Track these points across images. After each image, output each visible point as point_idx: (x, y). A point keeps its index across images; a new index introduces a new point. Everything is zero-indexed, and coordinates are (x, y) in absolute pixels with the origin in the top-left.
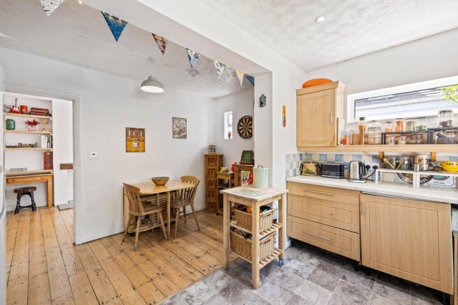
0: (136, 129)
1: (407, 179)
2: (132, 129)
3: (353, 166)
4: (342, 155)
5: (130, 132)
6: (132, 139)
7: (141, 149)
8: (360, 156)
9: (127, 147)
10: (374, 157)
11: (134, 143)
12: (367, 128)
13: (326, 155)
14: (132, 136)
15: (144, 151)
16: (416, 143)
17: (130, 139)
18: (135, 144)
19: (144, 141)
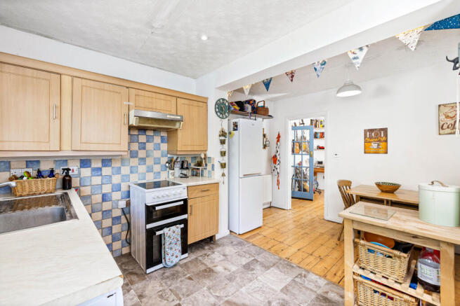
0: (376, 129)
2: (371, 131)
5: (368, 133)
6: (372, 140)
7: (381, 150)
9: (365, 149)
11: (373, 144)
14: (371, 138)
15: (386, 153)
17: (369, 140)
18: (374, 146)
19: (386, 141)
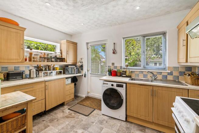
1: (46, 74)
3: (33, 71)
4: (19, 67)
8: (28, 67)
10: (35, 67)
12: (33, 54)
13: (7, 67)
16: (49, 61)
